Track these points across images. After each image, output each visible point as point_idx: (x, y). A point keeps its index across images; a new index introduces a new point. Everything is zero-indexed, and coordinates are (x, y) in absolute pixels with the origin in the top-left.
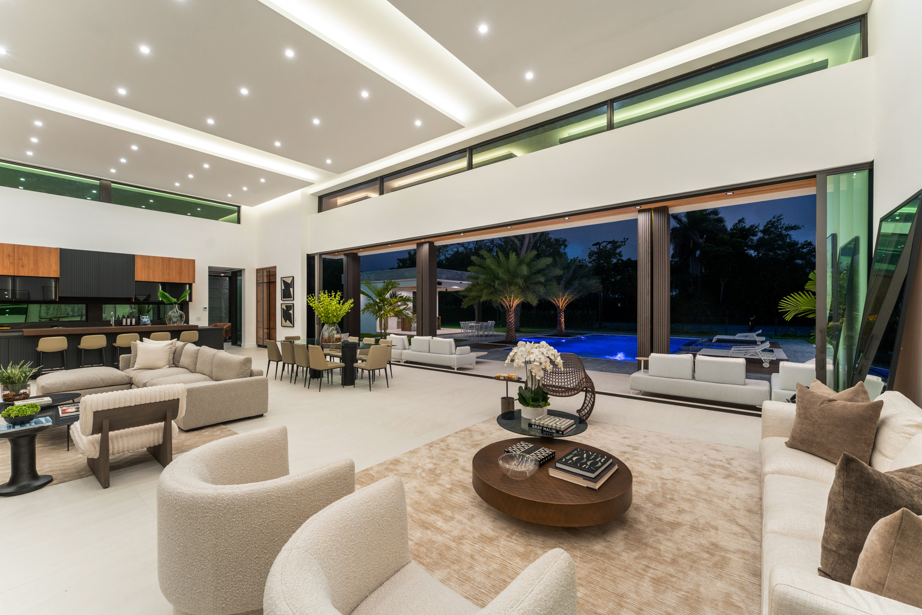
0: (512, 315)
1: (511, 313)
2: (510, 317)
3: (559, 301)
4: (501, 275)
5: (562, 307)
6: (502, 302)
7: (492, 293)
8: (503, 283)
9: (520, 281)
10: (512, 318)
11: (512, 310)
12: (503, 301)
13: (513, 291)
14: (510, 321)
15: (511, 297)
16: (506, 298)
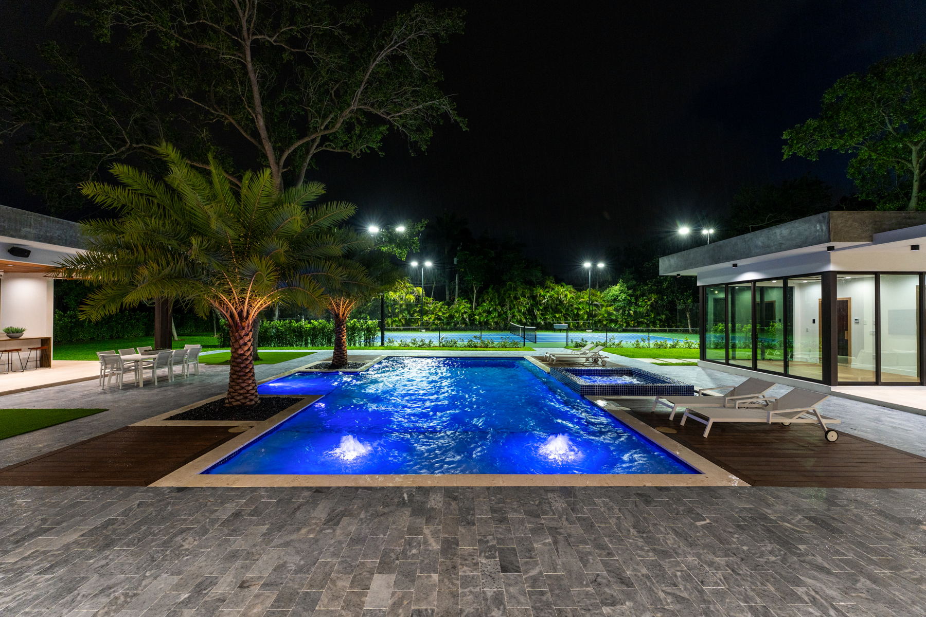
0: (247, 339)
1: (243, 333)
2: (241, 342)
3: (338, 305)
4: (214, 225)
5: (343, 315)
6: (216, 305)
7: (178, 277)
8: (216, 248)
9: (280, 248)
10: (245, 344)
11: (245, 324)
12: (221, 302)
13: (255, 272)
14: (241, 352)
15: (243, 291)
16: (229, 292)
